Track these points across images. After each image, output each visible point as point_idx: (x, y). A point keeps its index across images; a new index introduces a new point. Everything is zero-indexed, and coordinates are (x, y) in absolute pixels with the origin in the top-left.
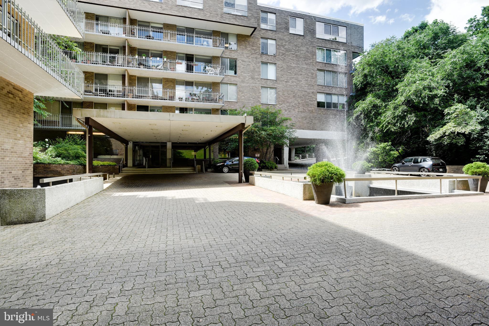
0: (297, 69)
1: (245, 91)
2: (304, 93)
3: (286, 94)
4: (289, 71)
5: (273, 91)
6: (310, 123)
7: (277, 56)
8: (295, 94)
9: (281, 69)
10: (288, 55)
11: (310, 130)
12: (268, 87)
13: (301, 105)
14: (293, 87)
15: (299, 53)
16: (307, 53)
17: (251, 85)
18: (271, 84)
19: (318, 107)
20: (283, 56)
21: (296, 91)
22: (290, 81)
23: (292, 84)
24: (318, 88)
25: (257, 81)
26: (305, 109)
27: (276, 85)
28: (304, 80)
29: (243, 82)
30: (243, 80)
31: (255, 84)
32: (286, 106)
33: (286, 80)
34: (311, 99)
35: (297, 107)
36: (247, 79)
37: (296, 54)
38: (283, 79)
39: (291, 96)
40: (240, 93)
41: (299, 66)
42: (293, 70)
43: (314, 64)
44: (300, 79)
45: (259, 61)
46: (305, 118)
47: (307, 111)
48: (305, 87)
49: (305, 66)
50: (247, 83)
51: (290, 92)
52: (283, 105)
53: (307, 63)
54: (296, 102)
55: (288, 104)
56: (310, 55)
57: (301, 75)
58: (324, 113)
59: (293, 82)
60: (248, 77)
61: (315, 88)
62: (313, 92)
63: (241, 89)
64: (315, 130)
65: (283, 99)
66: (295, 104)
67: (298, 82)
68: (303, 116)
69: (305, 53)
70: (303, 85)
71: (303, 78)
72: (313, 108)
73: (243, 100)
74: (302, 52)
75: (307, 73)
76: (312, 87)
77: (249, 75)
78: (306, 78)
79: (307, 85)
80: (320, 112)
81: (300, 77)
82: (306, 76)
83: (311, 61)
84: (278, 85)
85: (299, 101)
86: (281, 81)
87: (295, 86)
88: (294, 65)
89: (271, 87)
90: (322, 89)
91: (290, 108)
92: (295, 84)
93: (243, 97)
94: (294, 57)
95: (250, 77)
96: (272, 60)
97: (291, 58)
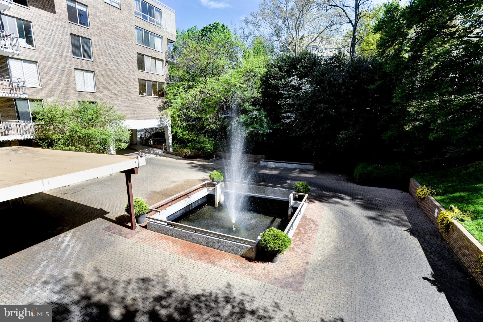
0: (116, 51)
1: (52, 73)
2: (125, 79)
3: (107, 80)
4: (107, 52)
5: (91, 75)
6: (134, 112)
7: (91, 29)
8: (116, 80)
9: (98, 47)
10: (104, 30)
11: (135, 119)
12: (83, 70)
13: (123, 93)
14: (114, 72)
15: (117, 31)
16: (125, 32)
17: (60, 65)
18: (87, 66)
19: (140, 94)
20: (98, 31)
21: (117, 76)
22: (110, 64)
23: (112, 68)
24: (139, 74)
25: (67, 59)
26: (128, 97)
27: (93, 67)
28: (125, 63)
29: (46, 59)
30: (46, 57)
31: (66, 65)
32: (107, 95)
33: (104, 63)
34: (133, 86)
35: (119, 95)
36: (52, 56)
37: (114, 30)
38: (101, 61)
39: (112, 82)
40: (45, 75)
41: (118, 46)
42: (111, 50)
43: (133, 46)
44: (121, 63)
45: (67, 31)
46: (128, 108)
47: (130, 99)
48: (126, 73)
49: (124, 47)
50: (55, 62)
51: (110, 78)
52: (105, 93)
53: (126, 44)
54: (118, 89)
55: (109, 92)
56: (128, 35)
57: (121, 57)
58: (146, 101)
59: (113, 65)
60: (53, 53)
61: (136, 74)
62: (134, 79)
63: (45, 70)
64: (139, 119)
65: (104, 86)
66: (118, 92)
67: (119, 66)
68: (126, 105)
69: (123, 32)
70: (124, 70)
71: (123, 61)
72: (135, 96)
73: (50, 86)
74: (120, 30)
75: (128, 56)
76: (133, 73)
77: (55, 50)
78: (127, 62)
79: (128, 71)
80: (142, 101)
81: (120, 59)
82: (126, 59)
83: (131, 42)
84: (96, 68)
85: (121, 88)
86: (99, 63)
87: (115, 71)
88: (112, 45)
89: (87, 69)
90: (143, 75)
91: (113, 96)
92: (115, 68)
93: (50, 82)
94: (111, 34)
95: (57, 54)
96: (86, 33)
97: (109, 35)
